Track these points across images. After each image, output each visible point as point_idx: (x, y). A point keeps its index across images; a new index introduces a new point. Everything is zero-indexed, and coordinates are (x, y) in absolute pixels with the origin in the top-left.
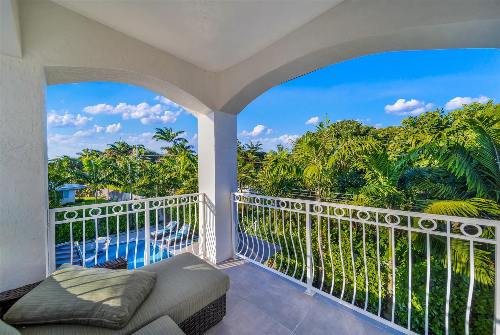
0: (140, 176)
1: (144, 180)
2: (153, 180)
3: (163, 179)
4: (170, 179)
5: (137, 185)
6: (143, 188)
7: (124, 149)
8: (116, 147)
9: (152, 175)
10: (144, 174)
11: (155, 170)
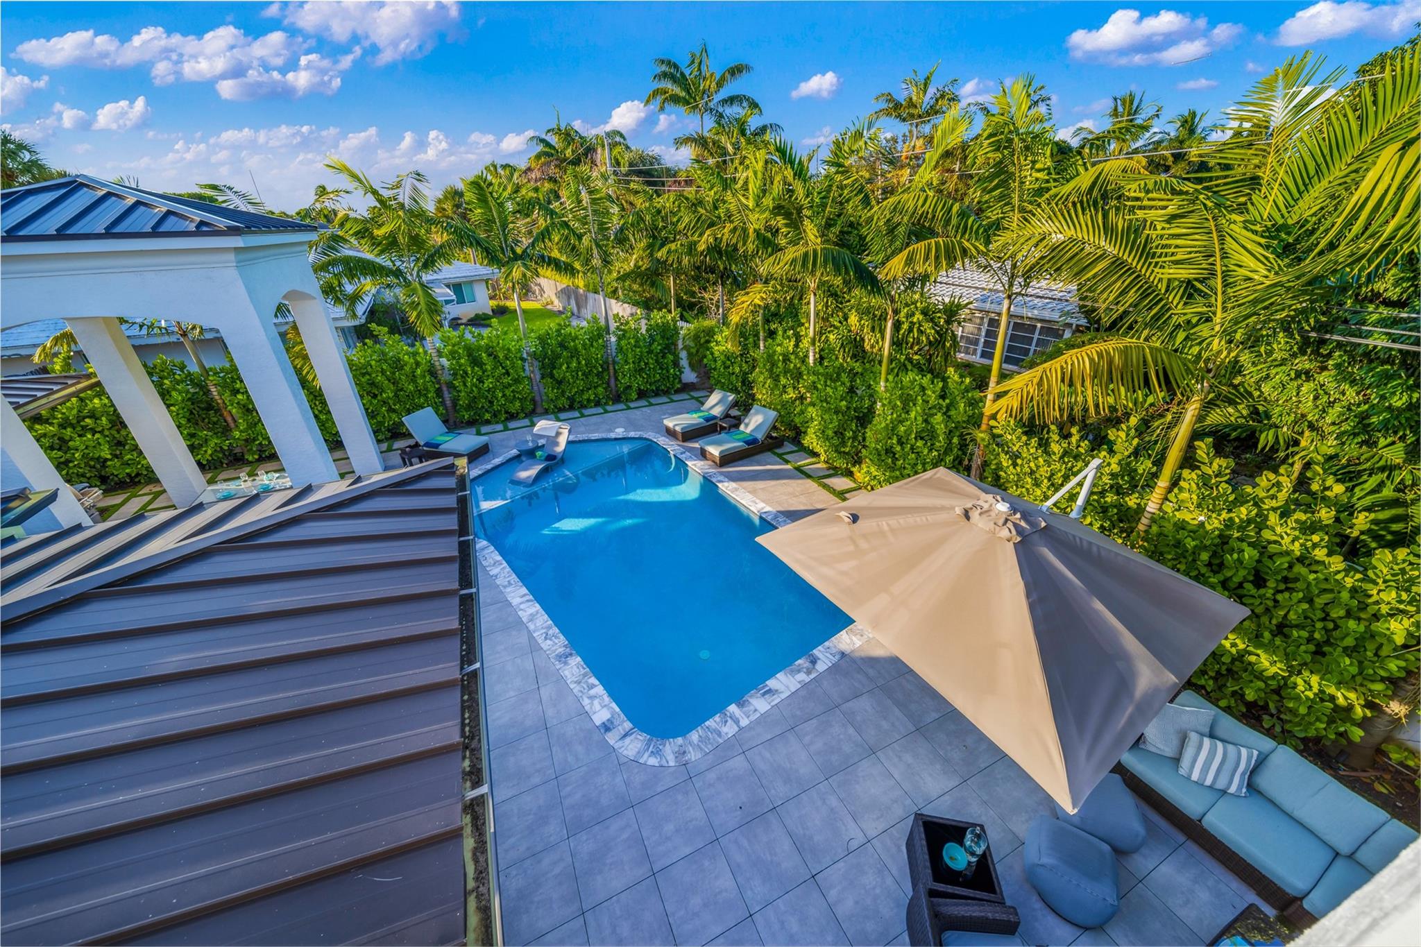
0: (621, 240)
1: (634, 257)
2: (661, 254)
3: (691, 248)
4: (715, 249)
5: (619, 272)
6: (634, 281)
7: (573, 151)
8: (554, 148)
9: (654, 237)
10: (634, 235)
11: (664, 219)
